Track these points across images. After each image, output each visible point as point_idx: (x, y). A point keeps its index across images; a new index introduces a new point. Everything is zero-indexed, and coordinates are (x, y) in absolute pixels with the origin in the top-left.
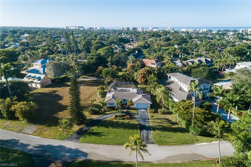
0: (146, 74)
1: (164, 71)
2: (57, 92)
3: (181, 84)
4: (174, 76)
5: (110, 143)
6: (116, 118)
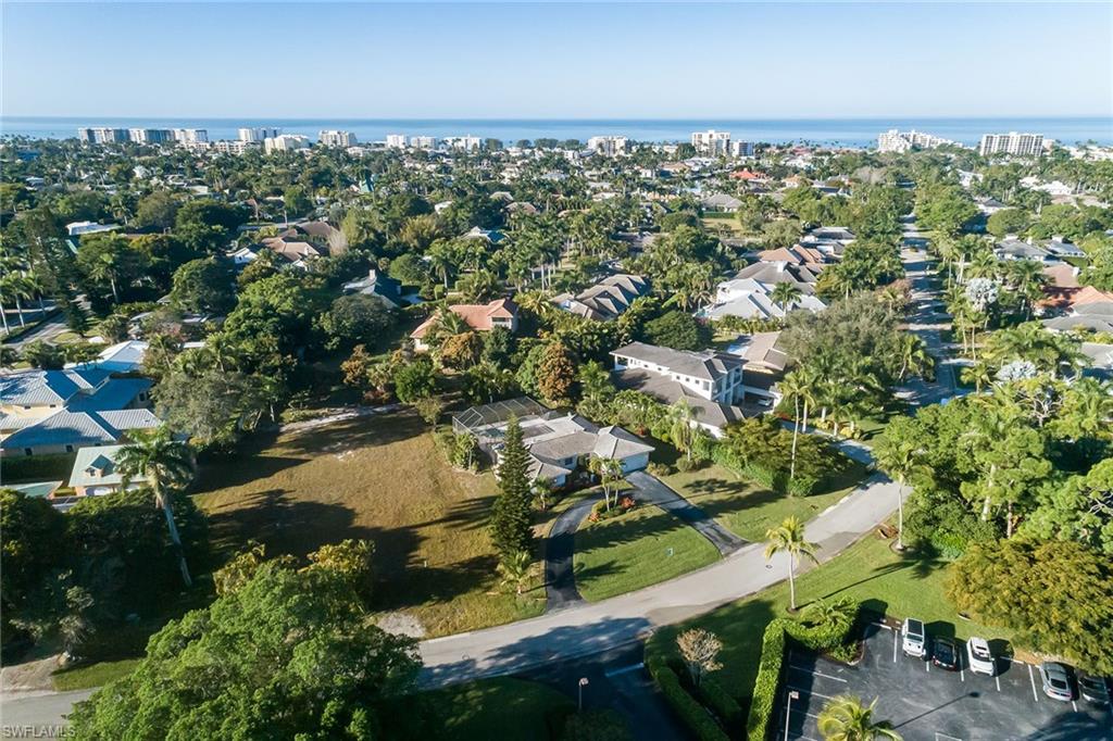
3: (678, 378)
5: (664, 577)
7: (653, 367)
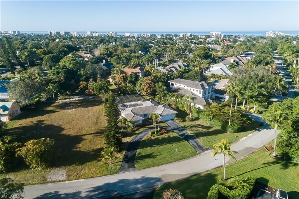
3: (190, 89)
4: (179, 82)
5: (171, 161)
6: (153, 135)
7: (182, 86)
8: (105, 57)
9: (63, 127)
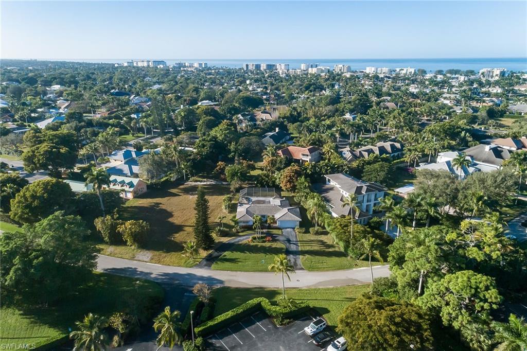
0: (293, 176)
1: (321, 170)
2: (161, 205)
3: (343, 192)
4: (334, 179)
5: (250, 270)
6: (254, 241)
8: (284, 122)
9: (173, 214)
